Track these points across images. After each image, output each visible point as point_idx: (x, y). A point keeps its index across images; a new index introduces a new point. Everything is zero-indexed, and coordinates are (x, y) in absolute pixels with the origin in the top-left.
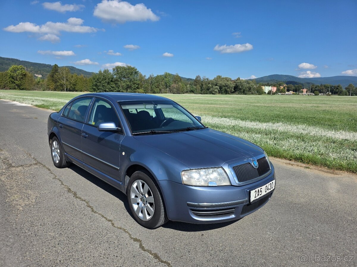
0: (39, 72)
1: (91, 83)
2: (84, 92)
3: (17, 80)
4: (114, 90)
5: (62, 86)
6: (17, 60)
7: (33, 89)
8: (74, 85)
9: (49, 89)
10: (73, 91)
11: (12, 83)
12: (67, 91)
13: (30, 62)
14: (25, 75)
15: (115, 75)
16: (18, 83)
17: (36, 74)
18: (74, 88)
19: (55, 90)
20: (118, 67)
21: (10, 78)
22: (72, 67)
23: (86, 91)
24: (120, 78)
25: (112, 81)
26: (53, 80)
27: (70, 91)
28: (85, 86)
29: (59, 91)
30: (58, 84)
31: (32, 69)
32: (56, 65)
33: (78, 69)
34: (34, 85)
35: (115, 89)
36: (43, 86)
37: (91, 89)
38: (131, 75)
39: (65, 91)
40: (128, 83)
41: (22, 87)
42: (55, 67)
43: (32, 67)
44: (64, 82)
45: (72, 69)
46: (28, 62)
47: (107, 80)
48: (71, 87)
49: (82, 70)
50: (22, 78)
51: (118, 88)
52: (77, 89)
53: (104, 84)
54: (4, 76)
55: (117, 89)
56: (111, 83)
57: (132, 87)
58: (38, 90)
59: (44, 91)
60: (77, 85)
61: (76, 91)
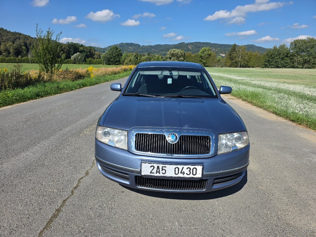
0: (224, 52)
1: (264, 60)
2: (255, 68)
3: (204, 59)
4: (287, 65)
5: (236, 63)
6: (210, 43)
7: (214, 66)
8: (247, 61)
9: (226, 66)
10: (246, 68)
11: (200, 62)
12: (240, 67)
13: (218, 44)
14: (210, 55)
15: (292, 49)
16: (205, 61)
17: (221, 54)
18: (247, 65)
19: (231, 67)
20: (297, 40)
21: (200, 57)
22: (252, 45)
23: (258, 67)
24: (297, 52)
25: (287, 56)
26: (230, 58)
27: (243, 67)
28: (257, 63)
29: (234, 67)
30: (234, 61)
31: (219, 49)
32: (235, 44)
33: (257, 47)
34: (215, 63)
35: (289, 65)
36: (222, 64)
37: (263, 65)
38: (311, 48)
39: (238, 67)
40: (306, 58)
41: (206, 65)
42: (234, 47)
43: (219, 48)
44: (239, 59)
45: (251, 47)
46: (217, 44)
47: (281, 56)
48: (245, 64)
49: (261, 47)
50: (208, 58)
51: (293, 63)
52: (249, 65)
53: (277, 60)
54: (196, 56)
55: (291, 64)
56: (286, 58)
57: (311, 61)
58: (217, 67)
59: (222, 67)
60: (250, 61)
61: (249, 67)
